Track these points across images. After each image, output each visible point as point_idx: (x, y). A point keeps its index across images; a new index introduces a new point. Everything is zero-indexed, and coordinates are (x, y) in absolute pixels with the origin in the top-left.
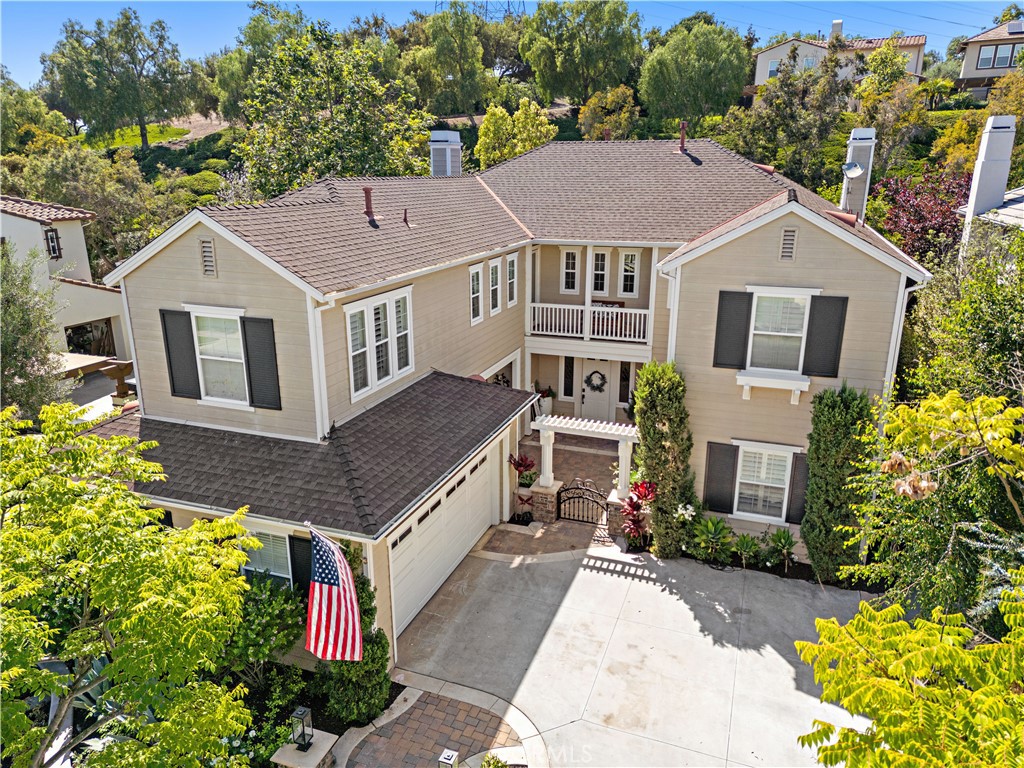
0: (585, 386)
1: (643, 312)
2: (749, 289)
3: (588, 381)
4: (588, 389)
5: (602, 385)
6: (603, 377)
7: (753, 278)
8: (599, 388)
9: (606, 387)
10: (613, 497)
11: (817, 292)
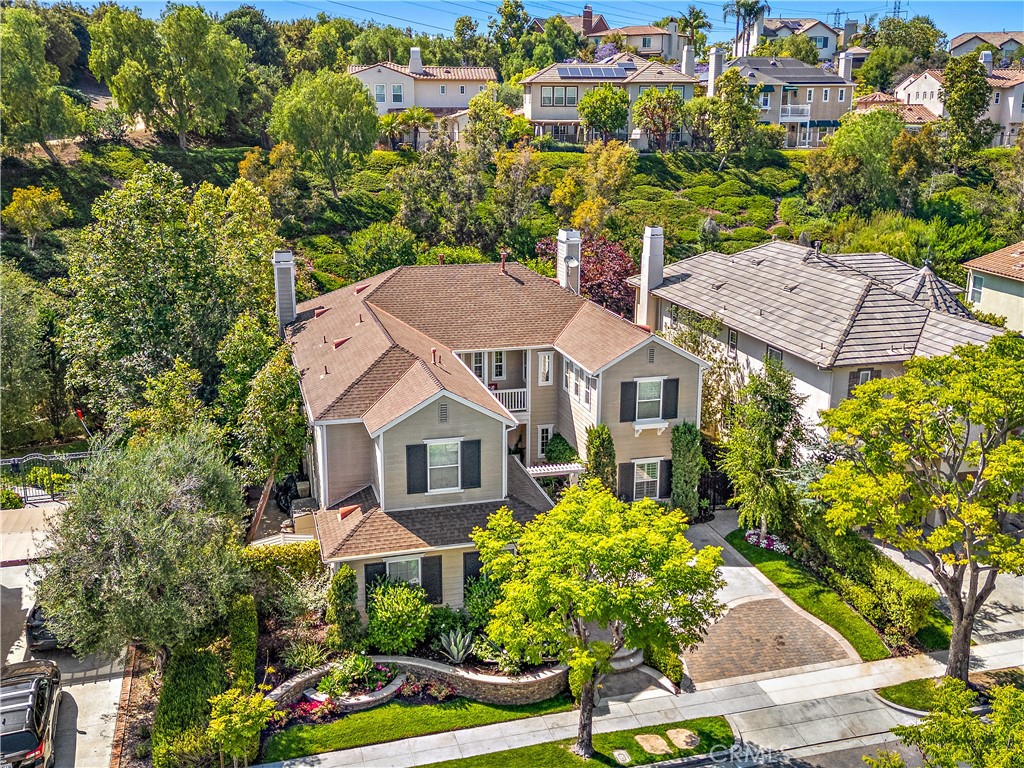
1: (523, 390)
2: (635, 380)
7: (636, 374)
11: (666, 378)
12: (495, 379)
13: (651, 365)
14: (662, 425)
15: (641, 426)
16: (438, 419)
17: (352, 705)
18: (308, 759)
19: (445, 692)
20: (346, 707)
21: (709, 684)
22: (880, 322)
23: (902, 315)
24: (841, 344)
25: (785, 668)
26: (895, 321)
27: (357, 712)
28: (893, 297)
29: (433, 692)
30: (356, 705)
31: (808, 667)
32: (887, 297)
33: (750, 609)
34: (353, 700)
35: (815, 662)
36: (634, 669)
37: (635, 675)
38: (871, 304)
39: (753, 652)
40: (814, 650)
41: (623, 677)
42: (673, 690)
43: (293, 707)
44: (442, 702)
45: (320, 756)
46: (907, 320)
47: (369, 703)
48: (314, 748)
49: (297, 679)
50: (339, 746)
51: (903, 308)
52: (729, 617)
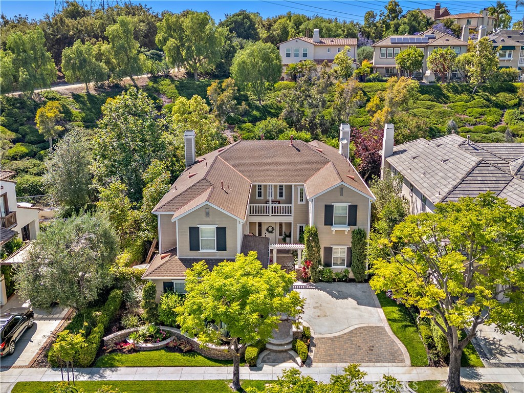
0: (266, 232)
1: (290, 205)
2: (333, 204)
3: (267, 230)
5: (273, 231)
6: (273, 228)
7: (333, 201)
8: (271, 232)
9: (274, 231)
10: (297, 267)
11: (350, 204)
12: (279, 198)
13: (341, 197)
14: (347, 229)
15: (334, 228)
16: (204, 215)
17: (143, 348)
18: (113, 369)
19: (188, 348)
20: (141, 347)
21: (320, 365)
22: (479, 182)
23: (495, 179)
24: (449, 193)
25: (366, 362)
26: (489, 182)
27: (145, 351)
28: (493, 168)
29: (182, 347)
30: (146, 348)
31: (378, 364)
32: (489, 168)
33: (365, 330)
34: (144, 345)
35: (384, 362)
36: (286, 351)
37: (285, 354)
38: (477, 172)
39: (353, 352)
40: (387, 356)
41: (278, 354)
42: (300, 364)
43: (116, 344)
44: (186, 352)
45: (119, 368)
46: (497, 182)
47: (151, 347)
48: (117, 364)
49: (123, 332)
50: (128, 365)
51: (497, 175)
52: (351, 332)
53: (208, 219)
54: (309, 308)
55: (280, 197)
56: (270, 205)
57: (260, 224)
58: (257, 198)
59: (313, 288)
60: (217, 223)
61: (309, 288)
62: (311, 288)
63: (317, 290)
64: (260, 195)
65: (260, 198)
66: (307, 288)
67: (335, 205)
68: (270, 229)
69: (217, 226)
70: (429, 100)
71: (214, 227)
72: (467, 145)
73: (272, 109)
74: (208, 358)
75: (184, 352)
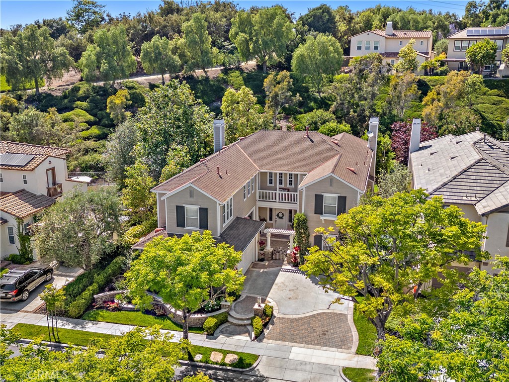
0: (276, 217)
1: (296, 193)
2: (322, 194)
3: (278, 215)
4: (278, 218)
5: (283, 217)
6: (283, 214)
7: (323, 191)
8: (281, 218)
9: (284, 217)
10: (288, 252)
11: (339, 195)
12: (288, 186)
13: (331, 187)
15: (323, 218)
16: (189, 196)
17: (125, 307)
18: (94, 322)
19: (161, 312)
20: (123, 307)
21: (270, 341)
22: (472, 181)
23: (490, 178)
25: (314, 345)
26: (482, 181)
27: (126, 311)
29: (157, 311)
30: (127, 308)
31: (324, 348)
32: (488, 168)
33: (326, 316)
34: (125, 306)
35: (330, 347)
36: (245, 325)
37: (243, 328)
38: (473, 170)
39: (306, 334)
40: (336, 341)
41: (237, 327)
42: (253, 338)
43: (105, 302)
44: (158, 316)
45: (99, 323)
46: (491, 182)
47: (131, 308)
48: (100, 319)
49: (112, 292)
50: (108, 321)
51: (494, 175)
52: (312, 316)
53: (192, 200)
54: (284, 290)
55: (290, 185)
56: (278, 192)
57: (271, 210)
58: (268, 184)
59: (299, 273)
60: (200, 203)
61: (295, 272)
62: (297, 273)
63: (302, 274)
64: (271, 183)
65: (271, 185)
66: (293, 272)
67: (325, 195)
68: (280, 215)
69: (199, 206)
70: (498, 95)
71: (196, 208)
72: (483, 143)
73: (330, 101)
74: (175, 323)
75: (157, 316)
